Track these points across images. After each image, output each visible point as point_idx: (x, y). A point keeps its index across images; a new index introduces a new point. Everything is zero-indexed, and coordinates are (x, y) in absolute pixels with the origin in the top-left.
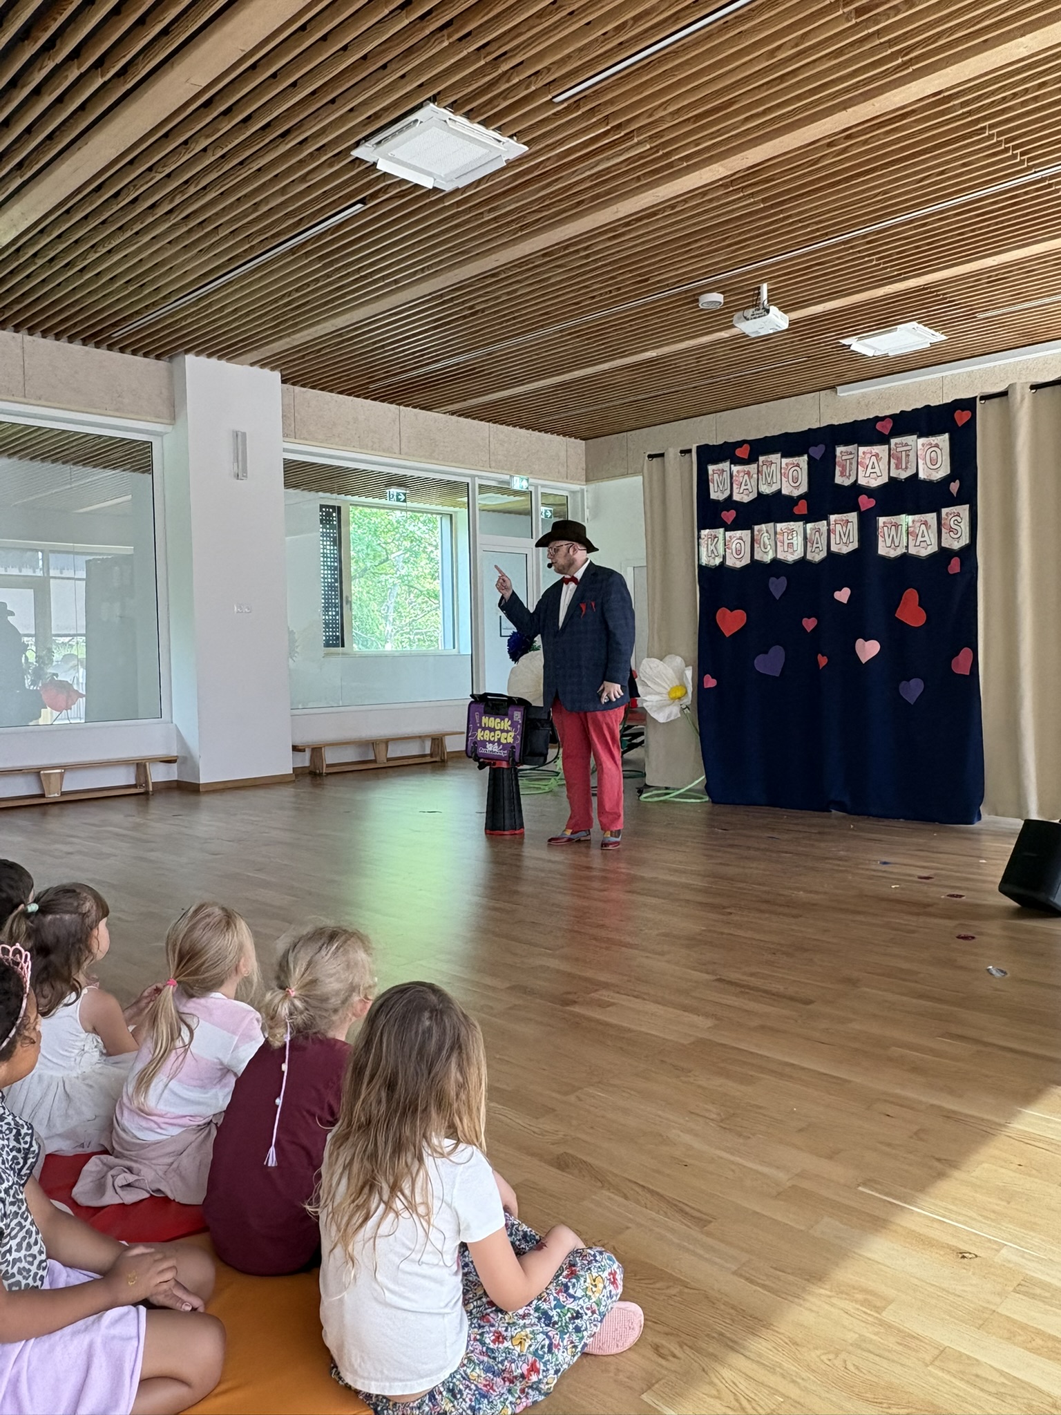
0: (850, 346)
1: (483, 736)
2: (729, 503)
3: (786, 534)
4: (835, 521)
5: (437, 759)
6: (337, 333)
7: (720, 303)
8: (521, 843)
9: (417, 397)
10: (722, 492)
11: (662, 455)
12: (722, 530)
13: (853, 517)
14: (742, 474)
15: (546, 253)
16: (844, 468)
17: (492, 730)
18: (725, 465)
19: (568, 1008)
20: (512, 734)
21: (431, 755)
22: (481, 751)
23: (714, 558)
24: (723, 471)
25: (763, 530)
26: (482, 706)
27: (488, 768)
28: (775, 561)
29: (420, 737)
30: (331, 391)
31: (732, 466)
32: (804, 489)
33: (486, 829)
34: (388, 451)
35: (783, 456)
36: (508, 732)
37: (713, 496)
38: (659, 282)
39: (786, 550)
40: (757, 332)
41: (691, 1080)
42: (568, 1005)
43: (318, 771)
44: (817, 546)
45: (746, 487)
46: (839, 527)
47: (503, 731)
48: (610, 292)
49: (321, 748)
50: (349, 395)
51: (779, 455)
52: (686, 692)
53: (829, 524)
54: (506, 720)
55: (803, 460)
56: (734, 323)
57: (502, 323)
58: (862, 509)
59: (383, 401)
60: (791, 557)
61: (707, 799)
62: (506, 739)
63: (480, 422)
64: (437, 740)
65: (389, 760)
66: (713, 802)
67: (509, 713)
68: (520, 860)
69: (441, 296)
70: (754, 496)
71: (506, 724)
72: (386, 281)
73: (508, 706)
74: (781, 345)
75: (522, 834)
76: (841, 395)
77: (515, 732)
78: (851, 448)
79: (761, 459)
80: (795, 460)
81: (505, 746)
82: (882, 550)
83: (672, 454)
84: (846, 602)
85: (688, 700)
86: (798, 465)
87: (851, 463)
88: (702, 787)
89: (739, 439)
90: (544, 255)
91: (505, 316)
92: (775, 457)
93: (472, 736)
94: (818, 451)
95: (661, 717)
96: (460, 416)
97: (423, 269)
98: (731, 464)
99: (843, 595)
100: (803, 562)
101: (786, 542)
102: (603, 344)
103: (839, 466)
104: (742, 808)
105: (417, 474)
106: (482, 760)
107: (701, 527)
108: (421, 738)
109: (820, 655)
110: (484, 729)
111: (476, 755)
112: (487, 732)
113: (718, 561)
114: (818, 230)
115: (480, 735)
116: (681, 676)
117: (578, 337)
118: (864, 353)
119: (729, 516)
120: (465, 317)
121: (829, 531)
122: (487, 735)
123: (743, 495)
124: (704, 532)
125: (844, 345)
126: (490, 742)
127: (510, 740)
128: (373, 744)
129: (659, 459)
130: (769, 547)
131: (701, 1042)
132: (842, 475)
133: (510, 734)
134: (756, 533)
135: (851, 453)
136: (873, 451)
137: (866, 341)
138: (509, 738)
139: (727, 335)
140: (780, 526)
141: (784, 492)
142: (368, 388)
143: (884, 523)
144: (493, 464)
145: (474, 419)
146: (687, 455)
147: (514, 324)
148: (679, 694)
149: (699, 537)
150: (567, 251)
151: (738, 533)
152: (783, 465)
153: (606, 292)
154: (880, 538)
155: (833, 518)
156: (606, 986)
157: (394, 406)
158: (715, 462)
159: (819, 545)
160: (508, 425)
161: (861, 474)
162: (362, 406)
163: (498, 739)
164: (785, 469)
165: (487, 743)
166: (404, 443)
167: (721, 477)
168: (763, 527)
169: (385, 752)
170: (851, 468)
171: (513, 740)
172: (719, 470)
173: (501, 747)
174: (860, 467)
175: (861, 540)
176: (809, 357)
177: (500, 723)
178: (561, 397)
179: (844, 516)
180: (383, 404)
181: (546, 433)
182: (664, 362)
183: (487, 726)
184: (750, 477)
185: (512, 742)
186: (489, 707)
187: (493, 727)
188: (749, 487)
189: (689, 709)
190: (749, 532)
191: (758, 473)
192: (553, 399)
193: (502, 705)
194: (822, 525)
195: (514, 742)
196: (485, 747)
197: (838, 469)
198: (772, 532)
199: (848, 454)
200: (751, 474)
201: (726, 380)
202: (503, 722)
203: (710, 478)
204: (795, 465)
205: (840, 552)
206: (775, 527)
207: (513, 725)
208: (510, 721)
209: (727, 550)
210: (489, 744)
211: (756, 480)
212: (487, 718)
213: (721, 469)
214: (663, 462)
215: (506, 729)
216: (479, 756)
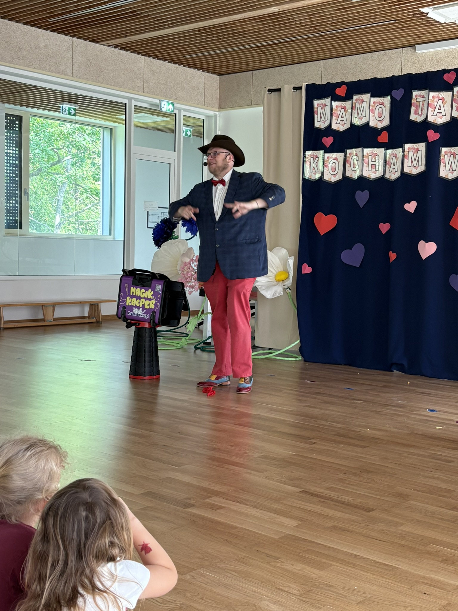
0: (427, 14)
1: (131, 302)
2: (329, 131)
3: (370, 157)
4: (409, 149)
5: (94, 320)
8: (157, 386)
9: (89, 32)
10: (324, 122)
11: (279, 90)
12: (322, 152)
13: (422, 146)
14: (340, 109)
16: (417, 107)
17: (138, 298)
18: (327, 101)
19: (187, 510)
20: (154, 302)
21: (89, 317)
22: (129, 313)
23: (315, 174)
24: (325, 105)
25: (353, 153)
26: (131, 279)
27: (133, 327)
28: (361, 178)
29: (81, 302)
30: (18, 22)
31: (333, 101)
32: (386, 122)
33: (130, 374)
34: (63, 73)
35: (372, 96)
36: (150, 300)
37: (317, 124)
39: (370, 169)
41: (279, 565)
42: (188, 507)
44: (394, 167)
45: (342, 119)
46: (411, 154)
47: (146, 299)
49: (1, 308)
50: (33, 26)
51: (368, 95)
52: (289, 277)
53: (403, 151)
54: (150, 290)
55: (387, 100)
58: (430, 140)
59: (60, 33)
60: (373, 176)
61: (300, 358)
62: (149, 305)
63: (137, 55)
64: (94, 306)
65: (55, 319)
66: (305, 361)
67: (152, 285)
68: (156, 399)
70: (347, 126)
71: (149, 294)
73: (152, 280)
74: (375, 9)
75: (158, 379)
76: (419, 52)
77: (156, 300)
78: (424, 93)
79: (355, 97)
80: (381, 100)
81: (148, 311)
82: (443, 173)
83: (287, 90)
84: (413, 212)
85: (290, 282)
86: (383, 104)
87: (423, 105)
88: (297, 349)
89: (339, 81)
92: (366, 97)
93: (122, 302)
94: (398, 94)
95: (268, 294)
96: (121, 49)
98: (332, 100)
99: (411, 207)
100: (382, 179)
101: (370, 163)
103: (413, 106)
104: (327, 366)
105: (85, 94)
106: (129, 321)
107: (305, 150)
108: (81, 303)
109: (391, 252)
110: (132, 297)
111: (125, 317)
112: (134, 299)
113: (317, 176)
115: (129, 301)
116: (285, 263)
118: (438, 20)
119: (328, 141)
121: (403, 156)
122: (134, 302)
123: (340, 126)
124: (309, 153)
125: (423, 13)
126: (136, 307)
128: (43, 306)
129: (276, 93)
130: (357, 166)
131: (288, 537)
132: (416, 113)
133: (152, 301)
134: (348, 155)
135: (423, 97)
136: (441, 96)
137: (441, 11)
138: (151, 305)
140: (367, 151)
141: (371, 124)
142: (48, 21)
143: (445, 152)
144: (146, 90)
145: (132, 52)
146: (298, 91)
148: (283, 277)
149: (304, 156)
151: (334, 155)
152: (372, 103)
154: (442, 164)
155: (407, 146)
156: (217, 494)
157: (68, 38)
158: (319, 98)
159: (395, 167)
160: (160, 59)
161: (430, 113)
162: (43, 35)
163: (143, 305)
164: (373, 106)
165: (134, 308)
166: (75, 68)
167: (323, 110)
168: (354, 151)
169: (52, 313)
170: (423, 108)
171: (154, 306)
172: (322, 104)
173: (145, 311)
174: (429, 108)
175: (427, 164)
176: (395, 20)
177: (145, 293)
178: (202, 39)
179: (415, 146)
180: (59, 35)
181: (189, 67)
182: (284, 17)
183: (134, 295)
184: (346, 111)
185: (153, 308)
186: (137, 280)
187: (139, 296)
188: (344, 119)
189: (290, 289)
190: (342, 154)
191: (352, 109)
192: (196, 40)
193: (147, 279)
194: (398, 151)
195: (155, 308)
196: (132, 311)
197: (413, 108)
198: (360, 155)
199: (421, 97)
200: (347, 109)
201: (331, 34)
202: (147, 292)
203: (315, 110)
204: (380, 104)
205: (411, 173)
206: (363, 152)
207: (155, 295)
208: (152, 292)
209: (325, 168)
210: (135, 308)
211: (350, 114)
212: (135, 288)
213: (324, 103)
214: (280, 96)
215: (149, 298)
216: (127, 317)
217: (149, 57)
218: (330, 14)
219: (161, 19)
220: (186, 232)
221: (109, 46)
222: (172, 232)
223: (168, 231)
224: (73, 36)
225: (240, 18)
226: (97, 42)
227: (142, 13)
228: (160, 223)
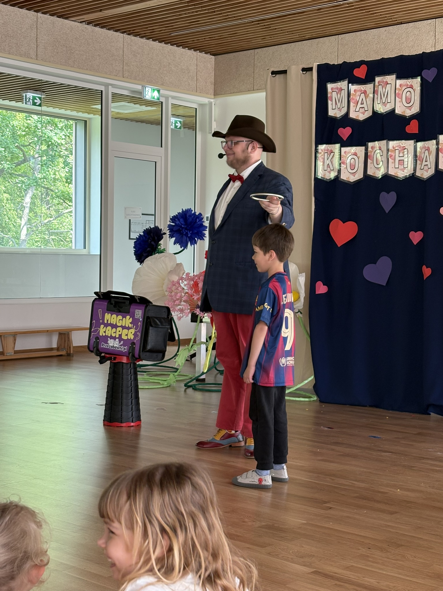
1: (105, 332)
2: (346, 120)
3: (397, 152)
5: (63, 353)
8: (137, 435)
9: (56, 5)
10: (340, 110)
11: (284, 72)
12: (338, 146)
14: (358, 93)
17: (114, 326)
18: (343, 84)
20: (133, 331)
21: (58, 349)
22: (103, 346)
23: (330, 172)
24: (341, 89)
25: (376, 147)
26: (105, 304)
27: (108, 362)
28: (387, 177)
29: (48, 331)
31: (350, 85)
32: (416, 109)
33: (104, 420)
34: (26, 56)
35: (398, 77)
36: (128, 328)
37: (331, 113)
39: (397, 166)
44: (426, 163)
45: (362, 106)
47: (124, 328)
51: (394, 77)
52: (299, 298)
53: (438, 144)
54: (128, 317)
55: (416, 82)
59: (22, 7)
60: (402, 173)
61: (315, 398)
62: (127, 335)
63: (115, 33)
64: (64, 335)
65: (16, 352)
66: (321, 401)
67: (131, 310)
68: (136, 452)
70: (369, 114)
71: (128, 321)
73: (130, 304)
75: (139, 426)
77: (136, 329)
79: (377, 79)
80: (409, 82)
81: (126, 342)
83: (295, 72)
86: (411, 87)
88: (311, 387)
89: (358, 60)
92: (391, 78)
93: (94, 331)
94: (430, 74)
96: (95, 26)
98: (349, 83)
100: (413, 179)
101: (398, 159)
104: (348, 408)
106: (103, 355)
107: (317, 144)
108: (48, 332)
109: (424, 267)
110: (106, 325)
111: (98, 350)
112: (109, 328)
113: (332, 175)
115: (102, 331)
119: (345, 132)
121: (438, 150)
122: (109, 331)
123: (359, 113)
124: (322, 147)
126: (111, 337)
127: (131, 337)
129: (282, 76)
130: (381, 163)
133: (130, 331)
134: (370, 149)
138: (130, 335)
140: (392, 144)
141: (397, 112)
144: (126, 74)
145: (109, 29)
146: (308, 73)
149: (316, 151)
151: (353, 149)
152: (398, 86)
155: (441, 137)
157: (32, 13)
158: (334, 81)
159: (428, 163)
160: (142, 37)
162: (1, 11)
163: (119, 334)
164: (399, 90)
165: (109, 339)
166: (40, 50)
167: (339, 95)
168: (377, 144)
169: (12, 345)
171: (133, 336)
172: (337, 88)
173: (122, 342)
177: (122, 320)
180: (21, 10)
181: (178, 46)
183: (109, 322)
184: (366, 96)
185: (132, 339)
186: (112, 304)
187: (114, 324)
188: (365, 105)
189: (301, 313)
190: (363, 148)
191: (374, 93)
192: (185, 14)
193: (124, 303)
194: (432, 144)
195: (134, 338)
196: (106, 342)
198: (384, 149)
200: (367, 94)
202: (124, 319)
203: (329, 95)
204: (408, 87)
206: (387, 145)
207: (134, 322)
208: (131, 318)
209: (342, 165)
210: (110, 339)
211: (372, 100)
212: (110, 315)
213: (339, 87)
214: (286, 79)
215: (127, 326)
216: (100, 350)
217: (129, 34)
220: (174, 244)
221: (81, 22)
222: (157, 244)
223: (153, 243)
224: (37, 11)
226: (67, 18)
228: (142, 234)
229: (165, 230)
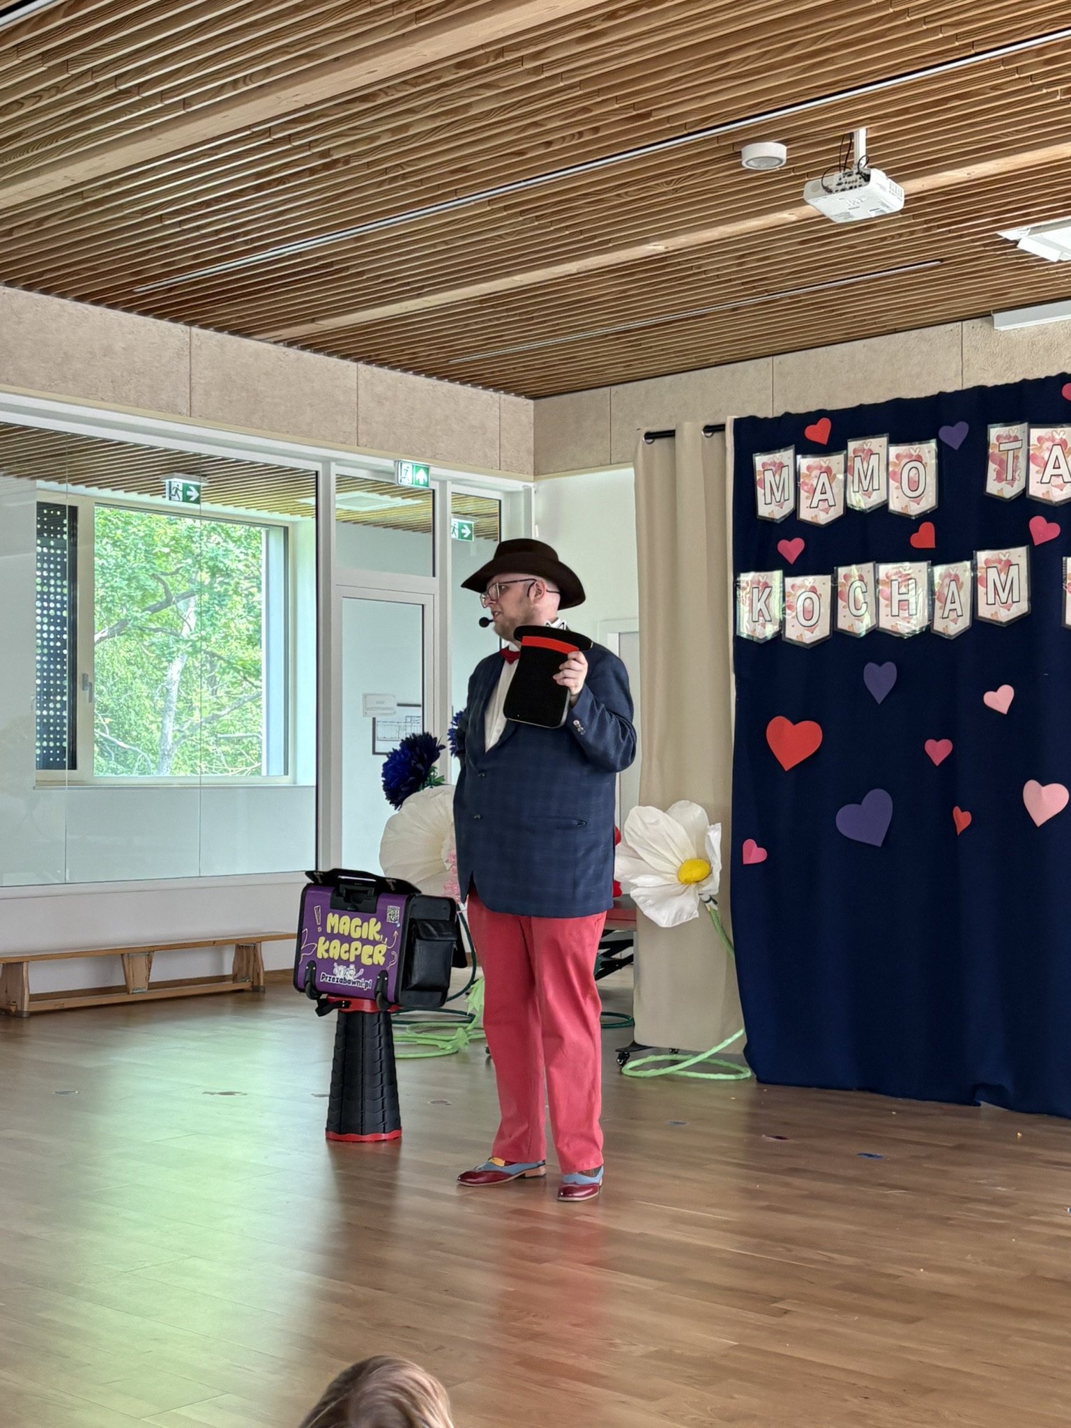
0: (1017, 242)
1: (327, 951)
2: (792, 524)
3: (895, 584)
4: (986, 562)
5: (245, 985)
6: (75, 191)
7: (781, 161)
8: (395, 1159)
9: (226, 313)
10: (780, 504)
11: (670, 434)
12: (777, 575)
13: (1019, 555)
14: (816, 472)
15: (464, 61)
16: (1002, 464)
17: (346, 939)
18: (786, 456)
20: (383, 948)
21: (234, 978)
22: (324, 979)
23: (764, 626)
24: (781, 466)
25: (853, 575)
26: (327, 894)
27: (335, 1011)
28: (876, 634)
29: (214, 942)
30: (63, 295)
31: (799, 457)
32: (929, 501)
33: (327, 1129)
34: (170, 410)
35: (893, 441)
36: (374, 943)
37: (764, 510)
38: (668, 119)
39: (896, 613)
40: (848, 215)
43: (13, 1009)
44: (953, 606)
45: (823, 497)
46: (992, 574)
47: (365, 942)
48: (581, 134)
49: (21, 963)
50: (96, 303)
51: (884, 440)
52: (711, 872)
53: (974, 568)
54: (373, 920)
55: (928, 450)
56: (804, 197)
57: (381, 183)
58: (1038, 541)
59: (160, 317)
60: (905, 627)
61: (748, 1073)
62: (371, 956)
63: (341, 361)
64: (247, 950)
65: (153, 986)
66: (759, 1081)
67: (379, 907)
68: (390, 1196)
69: (269, 131)
70: (837, 512)
71: (372, 928)
72: (167, 102)
73: (378, 894)
74: (893, 237)
75: (397, 1141)
76: (1002, 328)
77: (388, 944)
78: (1017, 430)
80: (913, 449)
81: (369, 971)
83: (690, 433)
84: (1005, 712)
85: (714, 885)
86: (919, 459)
87: (1016, 458)
88: (739, 1051)
89: (813, 407)
90: (460, 66)
91: (386, 171)
92: (878, 443)
93: (306, 950)
94: (956, 434)
95: (663, 917)
96: (303, 348)
97: (235, 81)
98: (796, 453)
99: (1000, 699)
100: (928, 635)
101: (896, 598)
102: (567, 227)
103: (993, 462)
104: (814, 1093)
105: (220, 452)
106: (324, 996)
107: (738, 571)
108: (215, 945)
109: (957, 810)
110: (331, 937)
111: (313, 987)
112: (336, 943)
113: (769, 631)
114: (956, 37)
115: (323, 949)
116: (701, 840)
117: (522, 213)
118: (1042, 255)
119: (792, 548)
120: (312, 171)
121: (975, 581)
122: (338, 950)
123: (818, 512)
124: (746, 578)
125: (1006, 241)
126: (341, 962)
127: (379, 959)
128: (122, 956)
129: (665, 441)
130: (864, 606)
132: (999, 478)
133: (379, 947)
134: (841, 580)
135: (1016, 439)
136: (1057, 437)
137: (1047, 235)
138: (377, 955)
139: (794, 218)
140: (885, 569)
141: (892, 507)
142: (131, 292)
144: (363, 440)
145: (330, 354)
146: (717, 435)
147: (403, 187)
148: (696, 873)
149: (736, 586)
150: (501, 60)
151: (809, 580)
152: (892, 458)
153: (573, 135)
154: (1069, 595)
155: (982, 556)
157: (179, 328)
158: (770, 447)
159: (957, 606)
160: (393, 368)
161: (1034, 478)
162: (120, 324)
163: (356, 955)
164: (895, 465)
165: (335, 964)
166: (196, 397)
167: (777, 477)
168: (854, 570)
169: (145, 971)
170: (1016, 466)
171: (383, 959)
172: (774, 464)
173: (362, 971)
174: (1032, 465)
175: (1033, 599)
176: (941, 260)
177: (361, 926)
178: (490, 320)
179: (1003, 554)
180: (159, 322)
181: (463, 383)
182: (679, 264)
183: (336, 931)
184: (831, 478)
185: (382, 964)
186: (339, 895)
187: (346, 934)
188: (829, 496)
189: (715, 903)
190: (828, 578)
191: (846, 472)
192: (476, 323)
193: (366, 892)
194: (963, 569)
195: (386, 963)
196: (331, 972)
197: (992, 468)
198: (870, 578)
199: (1011, 440)
200: (833, 473)
201: (791, 297)
202: (366, 924)
203: (758, 478)
204: (913, 458)
205: (995, 618)
206: (875, 571)
207: (386, 930)
208: (379, 923)
209: (788, 611)
210: (339, 965)
211: (842, 484)
212: (337, 916)
213: (778, 462)
214: (673, 447)
215: (371, 938)
216: (319, 988)
217: (369, 363)
218: (787, 253)
219: (394, 280)
221: (275, 343)
222: (428, 767)
223: (420, 766)
224: (191, 323)
225: (574, 271)
226: (248, 336)
227: (347, 268)
228: (398, 748)
229: (444, 740)
